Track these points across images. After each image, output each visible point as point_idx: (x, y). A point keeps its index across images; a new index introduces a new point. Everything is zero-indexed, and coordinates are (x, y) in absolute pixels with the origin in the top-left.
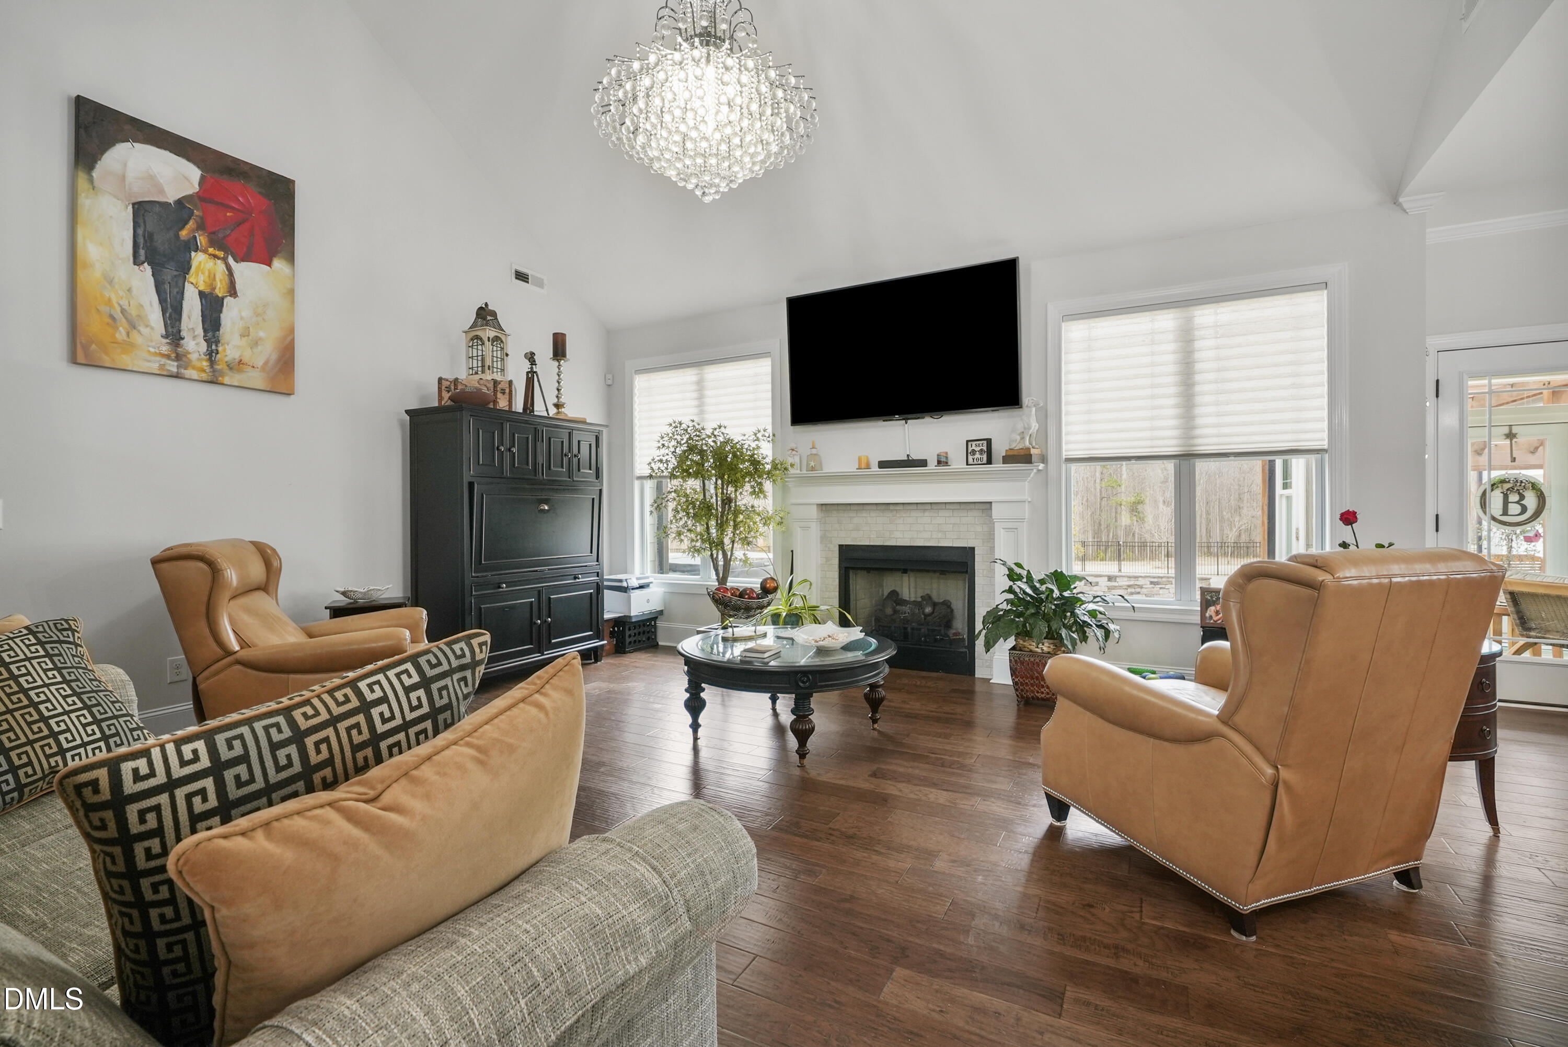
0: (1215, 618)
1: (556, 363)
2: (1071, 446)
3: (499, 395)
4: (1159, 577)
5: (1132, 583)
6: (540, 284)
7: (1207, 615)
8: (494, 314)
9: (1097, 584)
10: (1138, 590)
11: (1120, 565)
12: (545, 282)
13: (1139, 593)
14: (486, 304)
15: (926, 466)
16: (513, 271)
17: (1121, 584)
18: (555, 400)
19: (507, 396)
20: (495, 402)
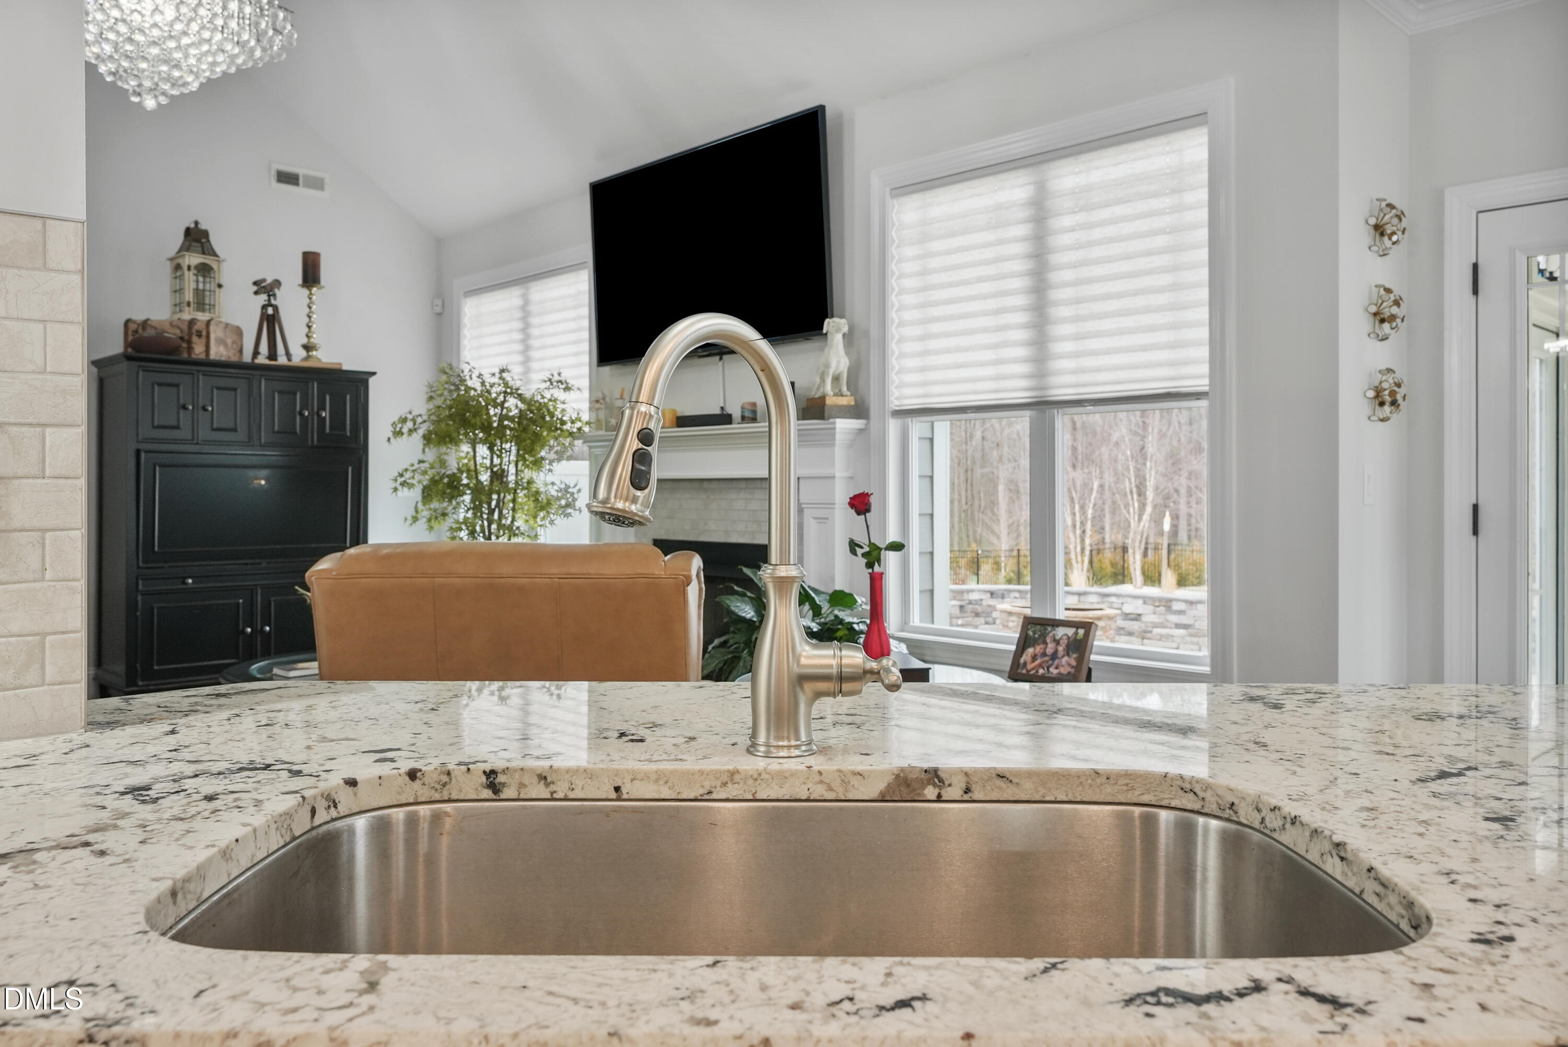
0: (1029, 667)
1: (306, 292)
2: (907, 391)
3: (195, 339)
6: (317, 184)
7: (1022, 661)
8: (205, 234)
12: (327, 181)
14: (196, 223)
15: (730, 423)
16: (273, 173)
18: (305, 341)
19: (204, 340)
20: (190, 349)
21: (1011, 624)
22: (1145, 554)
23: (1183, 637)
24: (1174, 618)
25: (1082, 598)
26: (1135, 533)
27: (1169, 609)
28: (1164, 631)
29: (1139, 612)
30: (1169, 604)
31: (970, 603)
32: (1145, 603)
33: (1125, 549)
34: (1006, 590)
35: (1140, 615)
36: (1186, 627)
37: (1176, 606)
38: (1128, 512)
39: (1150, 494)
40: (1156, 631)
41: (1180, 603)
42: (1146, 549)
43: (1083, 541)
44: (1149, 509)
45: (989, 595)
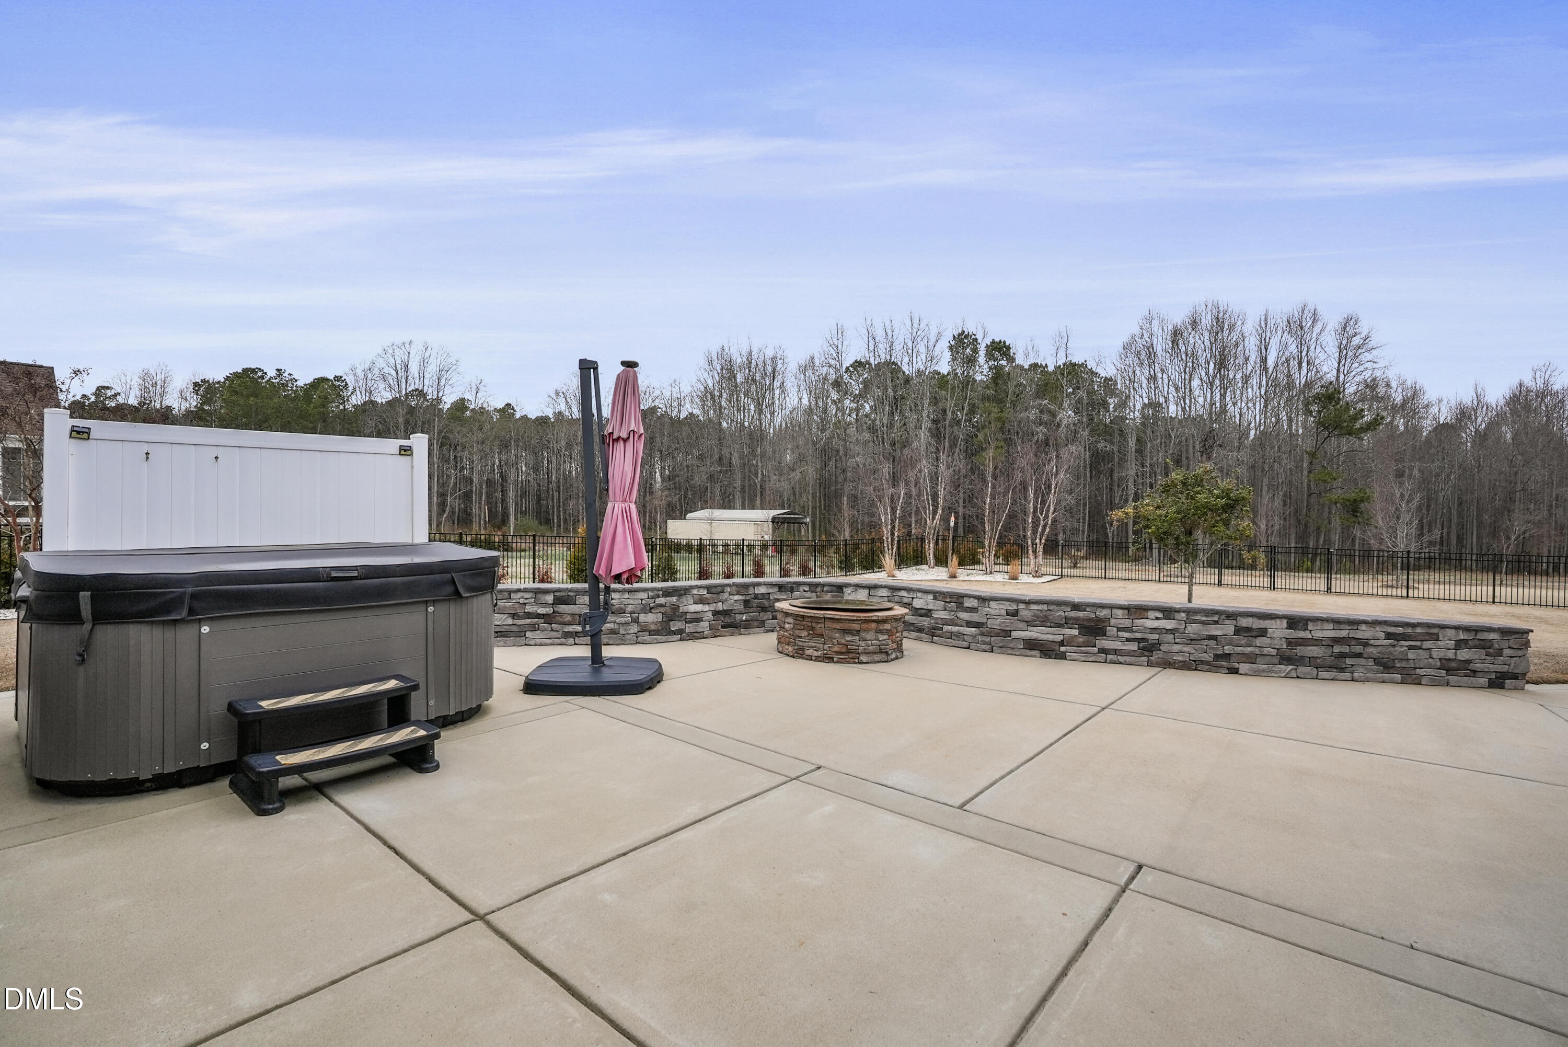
4: (1407, 625)
5: (1344, 634)
9: (1263, 632)
10: (1358, 649)
11: (1329, 579)
13: (1359, 655)
17: (1318, 634)
21: (787, 626)
22: (937, 543)
23: (974, 636)
24: (964, 616)
25: (872, 592)
26: (930, 528)
27: (960, 606)
28: (956, 629)
29: (930, 607)
30: (960, 600)
31: (756, 596)
32: (935, 598)
33: (922, 540)
34: (794, 583)
35: (930, 610)
36: (977, 625)
37: (968, 603)
38: (925, 513)
39: (941, 501)
40: (946, 628)
41: (972, 599)
42: (937, 539)
43: (893, 534)
44: (940, 511)
45: (776, 589)
